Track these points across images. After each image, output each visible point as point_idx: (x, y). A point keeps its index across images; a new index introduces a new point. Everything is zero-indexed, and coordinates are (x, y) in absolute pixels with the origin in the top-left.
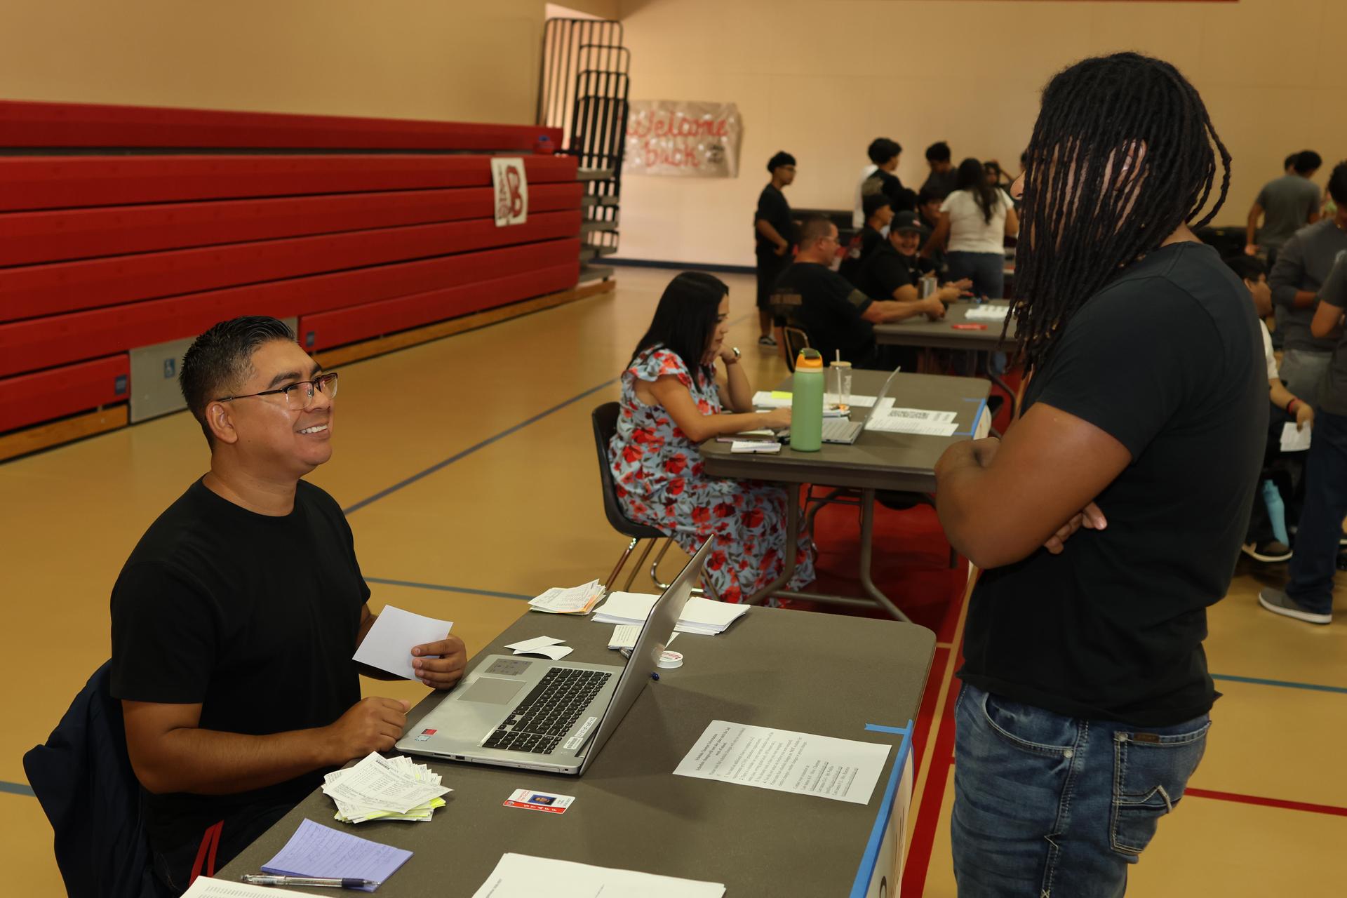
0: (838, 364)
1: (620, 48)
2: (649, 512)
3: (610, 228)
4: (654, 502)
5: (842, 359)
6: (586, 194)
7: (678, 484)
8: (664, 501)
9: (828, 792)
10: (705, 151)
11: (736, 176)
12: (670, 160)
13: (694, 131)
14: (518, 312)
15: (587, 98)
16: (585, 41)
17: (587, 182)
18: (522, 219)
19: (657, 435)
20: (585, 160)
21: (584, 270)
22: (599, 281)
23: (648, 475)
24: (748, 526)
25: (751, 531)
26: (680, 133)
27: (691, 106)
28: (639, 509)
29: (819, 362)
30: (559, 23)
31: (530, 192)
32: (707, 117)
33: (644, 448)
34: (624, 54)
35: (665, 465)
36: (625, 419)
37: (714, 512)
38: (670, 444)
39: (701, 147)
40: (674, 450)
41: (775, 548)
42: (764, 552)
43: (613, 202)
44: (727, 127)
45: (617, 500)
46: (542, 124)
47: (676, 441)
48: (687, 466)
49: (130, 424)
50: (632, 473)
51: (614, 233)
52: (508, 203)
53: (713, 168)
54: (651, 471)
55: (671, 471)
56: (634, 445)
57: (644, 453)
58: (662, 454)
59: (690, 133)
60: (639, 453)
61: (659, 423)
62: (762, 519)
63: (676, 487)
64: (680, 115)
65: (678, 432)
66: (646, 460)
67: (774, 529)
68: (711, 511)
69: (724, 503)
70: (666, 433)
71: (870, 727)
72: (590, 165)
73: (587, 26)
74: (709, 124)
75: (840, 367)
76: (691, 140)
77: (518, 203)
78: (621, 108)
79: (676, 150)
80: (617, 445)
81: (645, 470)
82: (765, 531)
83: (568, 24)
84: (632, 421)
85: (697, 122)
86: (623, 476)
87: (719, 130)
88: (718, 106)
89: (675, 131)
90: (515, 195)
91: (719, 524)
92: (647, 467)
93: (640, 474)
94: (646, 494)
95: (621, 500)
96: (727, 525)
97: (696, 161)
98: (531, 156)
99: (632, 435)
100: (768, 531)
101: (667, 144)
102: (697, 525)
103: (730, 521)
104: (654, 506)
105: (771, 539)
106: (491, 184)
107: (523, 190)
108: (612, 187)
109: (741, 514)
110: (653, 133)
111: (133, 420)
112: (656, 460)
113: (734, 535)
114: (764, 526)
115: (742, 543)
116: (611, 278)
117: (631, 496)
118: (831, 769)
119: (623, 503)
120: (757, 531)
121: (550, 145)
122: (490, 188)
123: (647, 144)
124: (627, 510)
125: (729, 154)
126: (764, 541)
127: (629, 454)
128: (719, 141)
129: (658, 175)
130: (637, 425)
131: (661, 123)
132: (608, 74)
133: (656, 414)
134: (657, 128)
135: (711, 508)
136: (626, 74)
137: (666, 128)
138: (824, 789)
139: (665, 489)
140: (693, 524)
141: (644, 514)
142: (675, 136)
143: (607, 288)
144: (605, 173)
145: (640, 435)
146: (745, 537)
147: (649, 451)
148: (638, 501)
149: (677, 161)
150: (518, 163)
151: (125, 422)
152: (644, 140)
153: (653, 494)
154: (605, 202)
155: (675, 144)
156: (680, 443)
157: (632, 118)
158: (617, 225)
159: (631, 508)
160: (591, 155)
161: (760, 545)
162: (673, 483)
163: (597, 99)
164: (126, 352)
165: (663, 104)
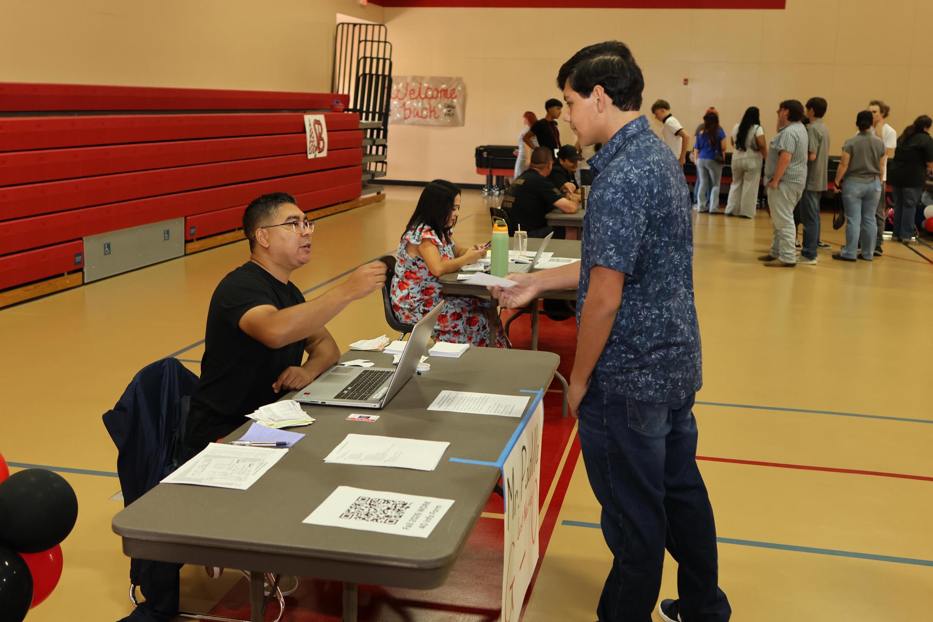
0: (519, 232)
1: (385, 42)
2: (413, 318)
3: (382, 160)
4: (416, 312)
5: (521, 230)
6: (366, 137)
7: (430, 302)
8: (422, 311)
9: (502, 413)
10: (442, 109)
11: (463, 125)
12: (420, 115)
13: (435, 96)
14: (323, 215)
15: (364, 75)
16: (363, 38)
17: (366, 129)
18: (324, 154)
19: (418, 275)
20: (364, 115)
21: (364, 186)
22: (375, 194)
23: (412, 298)
24: (470, 326)
25: (472, 329)
26: (426, 97)
27: (433, 79)
28: (408, 317)
29: (506, 228)
30: (346, 26)
31: (329, 136)
32: (444, 86)
33: (411, 282)
34: (388, 45)
35: (422, 291)
36: (400, 265)
37: (450, 317)
38: (426, 280)
39: (440, 106)
40: (428, 283)
41: (485, 338)
42: (478, 341)
43: (383, 142)
44: (457, 93)
45: (394, 314)
46: (335, 92)
47: (430, 278)
48: (435, 292)
49: (84, 284)
50: (403, 296)
51: (384, 162)
52: (316, 143)
53: (448, 120)
54: (414, 296)
55: (426, 295)
56: (405, 280)
57: (410, 285)
58: (421, 286)
59: (432, 97)
60: (407, 284)
61: (420, 268)
62: (477, 321)
63: (429, 303)
64: (426, 85)
65: (430, 274)
66: (412, 289)
67: (484, 328)
68: (448, 317)
69: (456, 312)
70: (423, 274)
71: (522, 391)
72: (367, 119)
73: (363, 27)
74: (445, 91)
75: (521, 234)
76: (433, 101)
77: (321, 143)
78: (387, 81)
79: (424, 108)
80: (395, 280)
81: (411, 295)
82: (479, 328)
83: (351, 27)
84: (404, 266)
85: (436, 89)
86: (398, 298)
87: (451, 96)
88: (451, 79)
89: (423, 96)
90: (320, 138)
91: (453, 325)
92: (412, 293)
93: (408, 296)
94: (412, 308)
95: (397, 313)
96: (458, 325)
97: (436, 116)
98: (329, 113)
99: (404, 274)
100: (481, 329)
101: (418, 105)
102: (440, 325)
103: (459, 322)
104: (416, 314)
105: (483, 333)
106: (304, 132)
107: (325, 135)
108: (382, 132)
109: (466, 318)
110: (408, 97)
111: (86, 282)
112: (417, 289)
113: (462, 331)
114: (479, 326)
115: (466, 336)
116: (382, 192)
117: (403, 310)
118: (502, 406)
119: (398, 314)
120: (475, 328)
121: (341, 106)
122: (304, 134)
123: (404, 104)
124: (401, 319)
125: (458, 110)
126: (478, 334)
127: (401, 286)
128: (452, 102)
129: (413, 124)
130: (407, 269)
131: (413, 90)
132: (378, 59)
133: (418, 263)
134: (410, 94)
135: (449, 315)
136: (390, 59)
137: (416, 94)
138: (500, 413)
139: (422, 304)
140: (439, 325)
141: (411, 320)
142: (423, 99)
143: (380, 198)
144: (377, 123)
145: (409, 275)
146: (468, 332)
147: (413, 284)
148: (407, 312)
149: (424, 116)
150: (321, 118)
151: (81, 283)
152: (402, 102)
153: (415, 308)
154: (377, 142)
155: (423, 104)
156: (431, 279)
157: (394, 87)
158: (386, 157)
159: (403, 317)
160: (367, 112)
161: (476, 336)
162: (427, 301)
163: (371, 75)
164: (81, 239)
165: (414, 79)
